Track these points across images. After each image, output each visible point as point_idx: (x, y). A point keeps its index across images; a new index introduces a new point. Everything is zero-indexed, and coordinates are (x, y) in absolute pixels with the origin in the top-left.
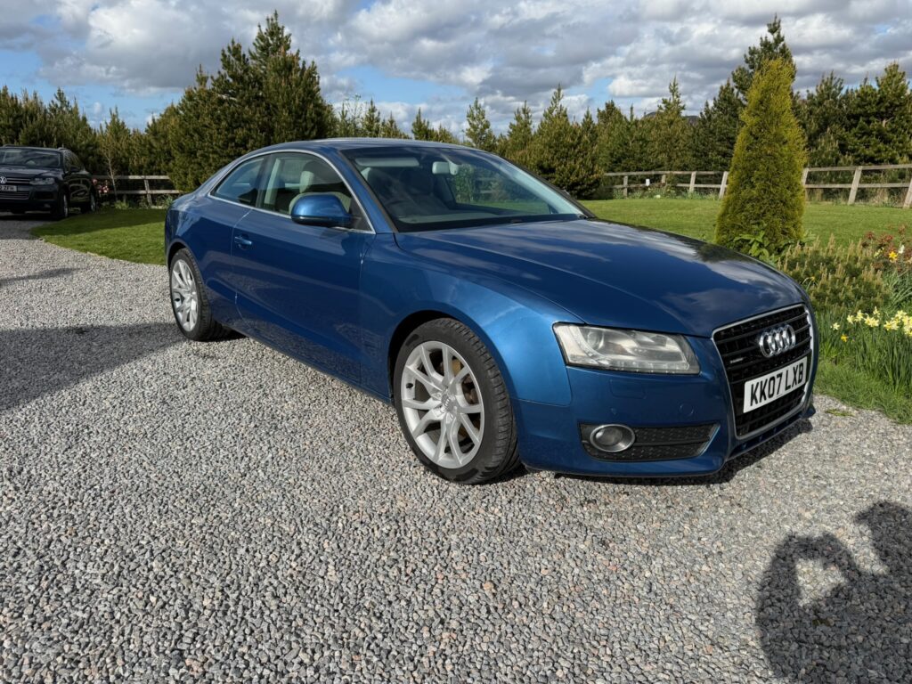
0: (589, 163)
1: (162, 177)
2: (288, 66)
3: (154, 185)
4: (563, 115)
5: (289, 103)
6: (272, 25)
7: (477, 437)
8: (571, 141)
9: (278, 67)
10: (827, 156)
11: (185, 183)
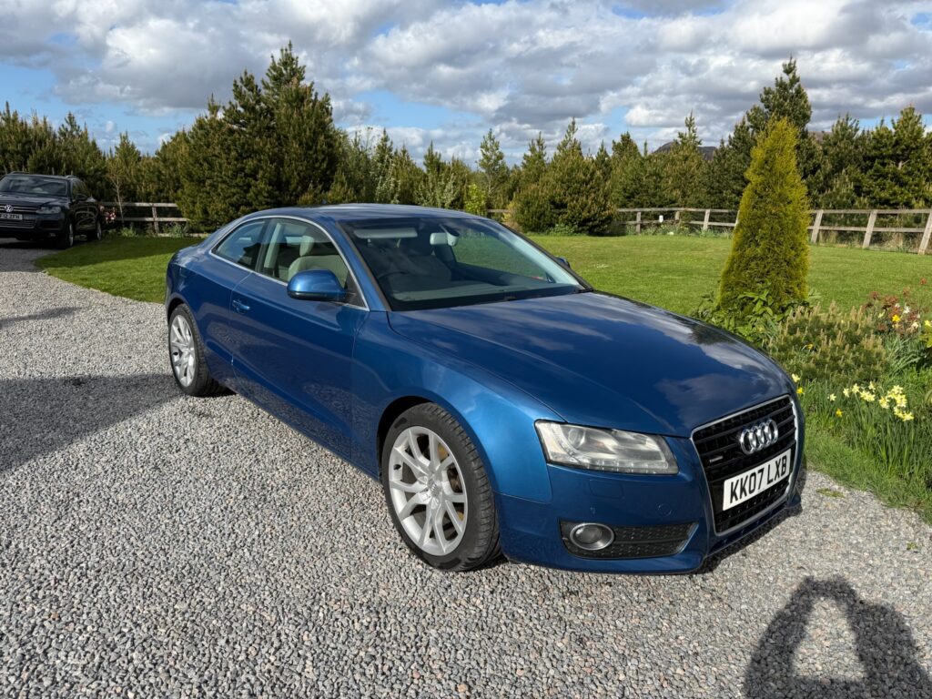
0: (601, 199)
1: (170, 205)
2: (300, 98)
3: (162, 212)
4: (577, 148)
5: (299, 135)
6: (287, 55)
7: (460, 527)
8: (583, 177)
9: (290, 98)
10: (842, 197)
11: (193, 212)
